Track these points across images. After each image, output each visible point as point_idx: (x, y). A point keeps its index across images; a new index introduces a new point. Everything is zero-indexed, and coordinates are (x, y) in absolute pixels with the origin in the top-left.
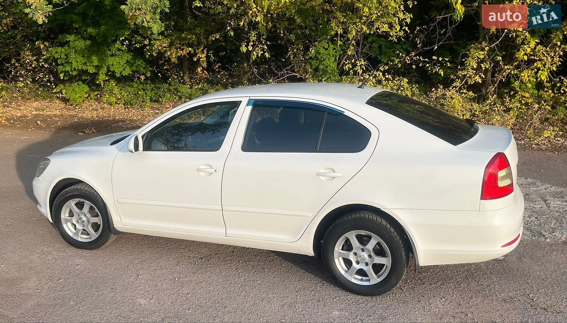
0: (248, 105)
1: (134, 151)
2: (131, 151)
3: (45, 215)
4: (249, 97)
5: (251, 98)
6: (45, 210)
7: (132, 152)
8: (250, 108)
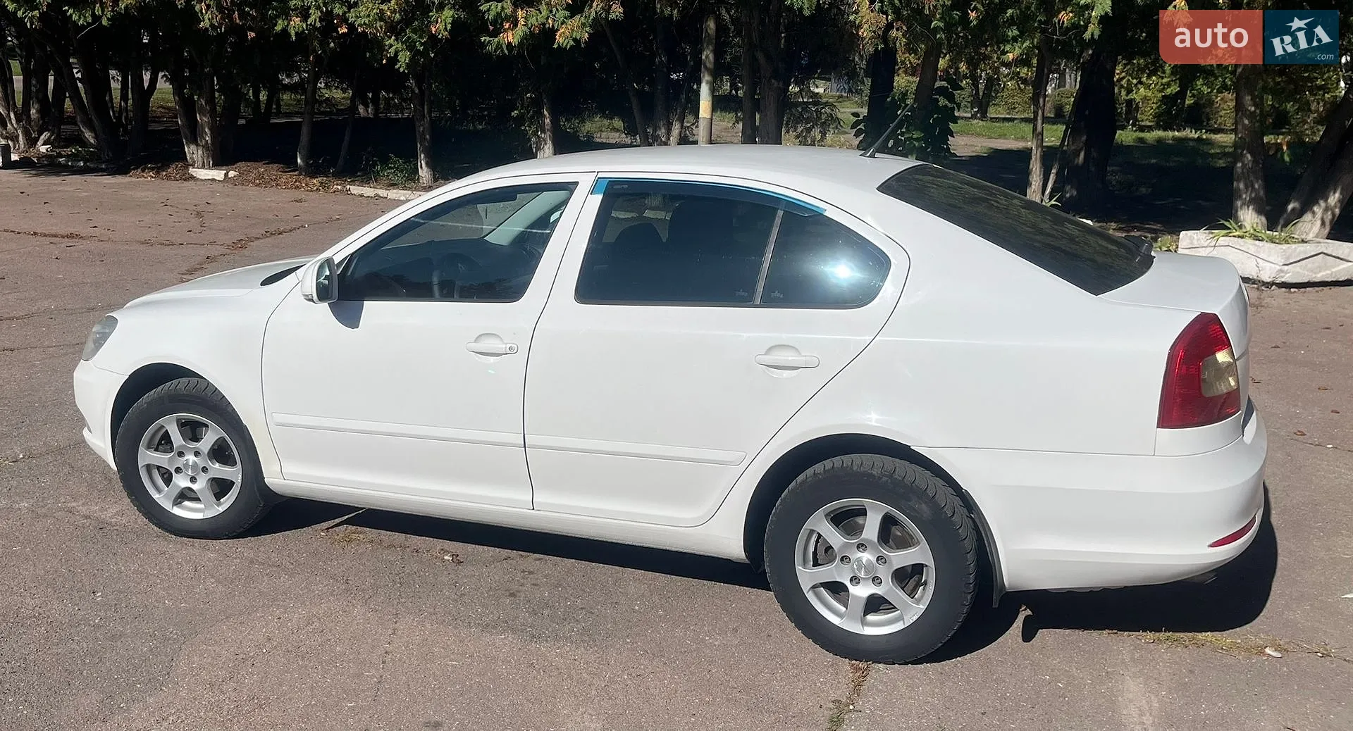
0: (592, 192)
1: (315, 297)
2: (310, 297)
3: (100, 454)
4: (596, 173)
5: (600, 175)
6: (99, 439)
7: (312, 300)
8: (598, 199)
